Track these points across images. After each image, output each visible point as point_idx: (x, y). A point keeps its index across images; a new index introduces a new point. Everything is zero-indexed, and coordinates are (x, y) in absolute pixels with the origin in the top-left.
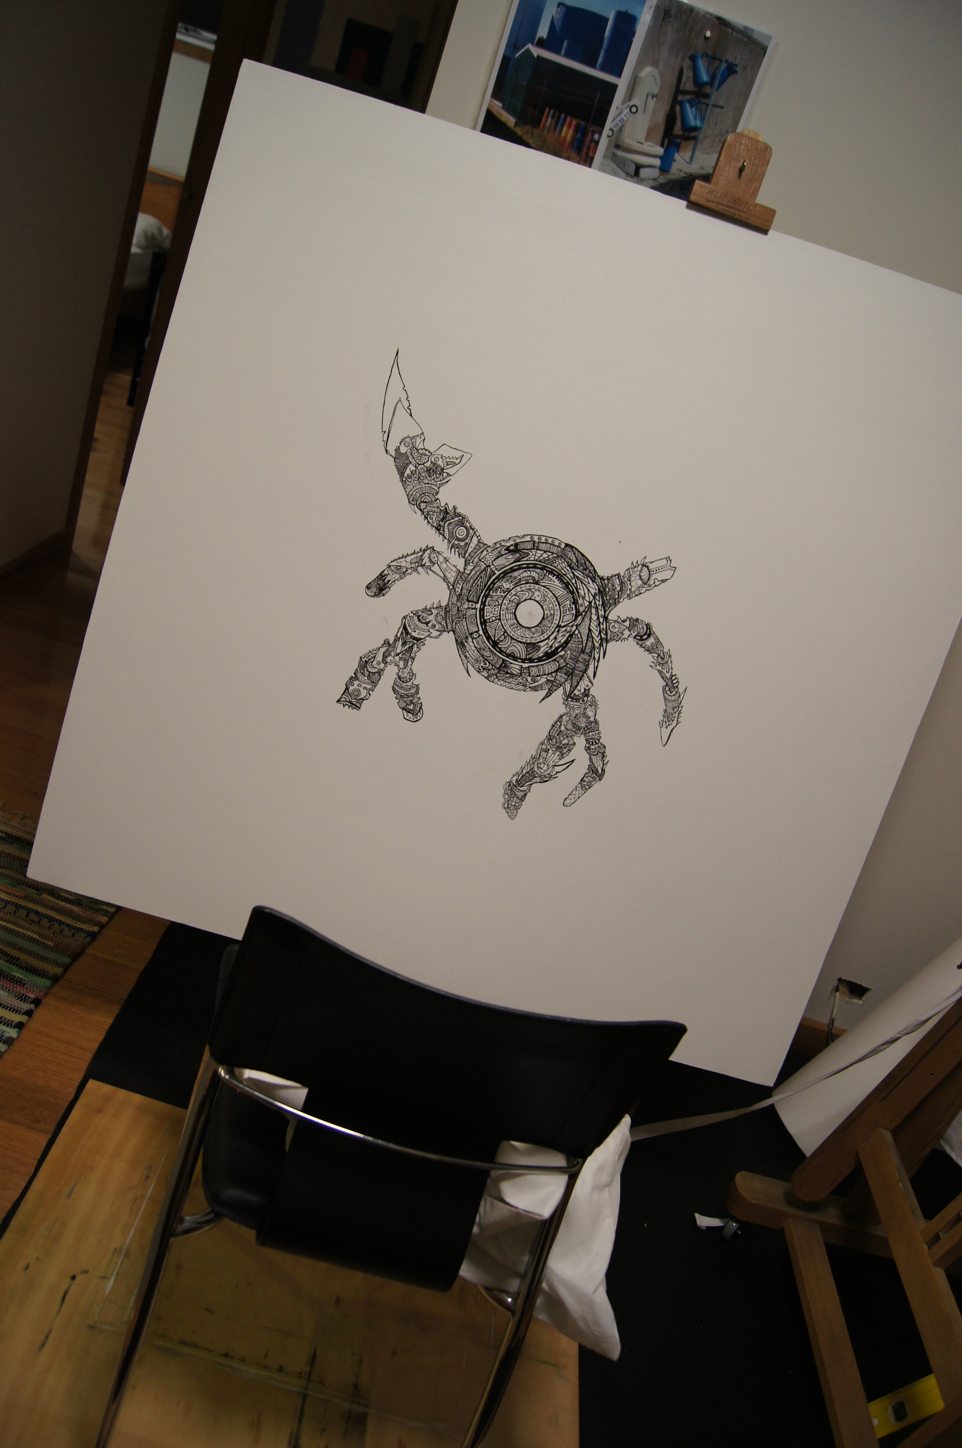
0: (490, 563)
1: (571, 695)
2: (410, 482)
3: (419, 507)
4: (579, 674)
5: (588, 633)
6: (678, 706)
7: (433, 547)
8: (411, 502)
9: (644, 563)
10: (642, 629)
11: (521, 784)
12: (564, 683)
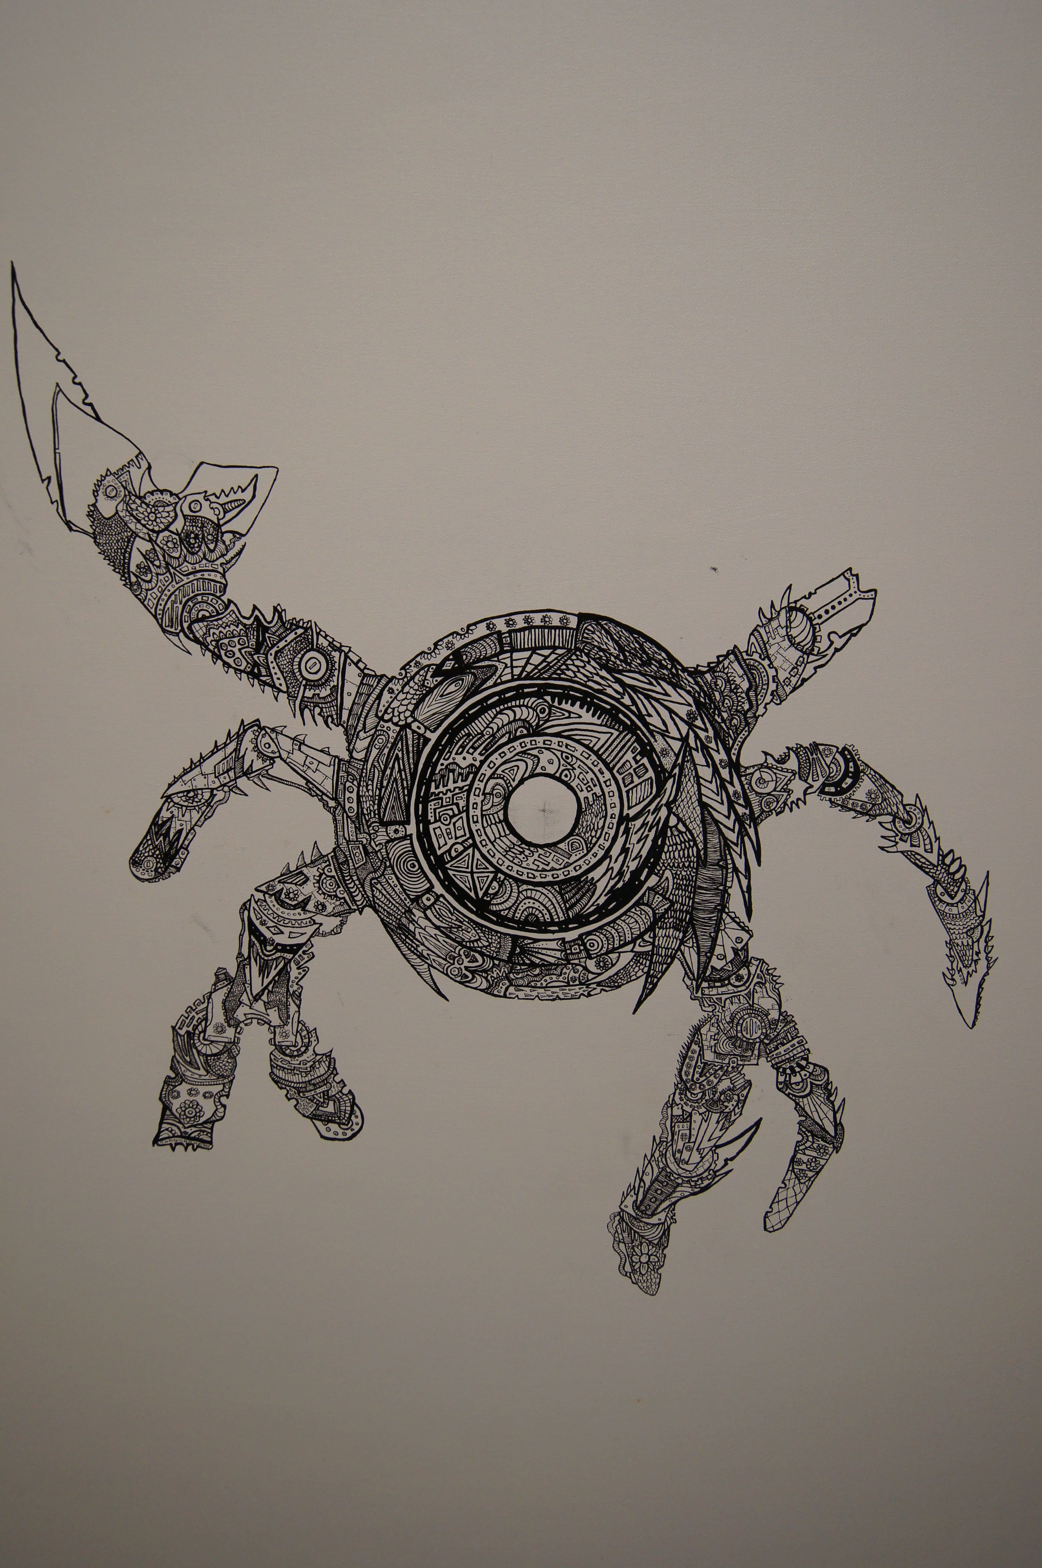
0: (406, 718)
1: (705, 972)
2: (150, 581)
3: (191, 636)
4: (710, 919)
5: (702, 813)
6: (980, 924)
7: (258, 720)
8: (167, 629)
9: (789, 603)
10: (832, 765)
11: (647, 1210)
12: (679, 949)
